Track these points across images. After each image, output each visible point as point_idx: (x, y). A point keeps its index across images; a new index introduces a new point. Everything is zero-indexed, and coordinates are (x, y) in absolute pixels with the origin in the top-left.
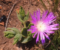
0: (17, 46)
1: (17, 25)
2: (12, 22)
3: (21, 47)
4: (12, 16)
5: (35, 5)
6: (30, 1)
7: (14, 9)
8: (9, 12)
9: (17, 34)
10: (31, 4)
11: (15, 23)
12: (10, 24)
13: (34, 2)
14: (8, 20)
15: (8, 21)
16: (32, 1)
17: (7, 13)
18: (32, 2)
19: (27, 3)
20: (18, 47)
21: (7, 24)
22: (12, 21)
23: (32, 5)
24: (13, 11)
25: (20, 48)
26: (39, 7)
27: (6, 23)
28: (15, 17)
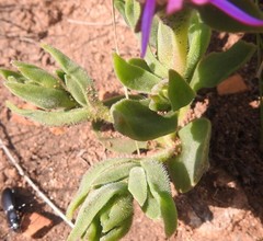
0: (194, 228)
1: (90, 158)
2: (62, 176)
3: (212, 208)
4: (32, 159)
5: (52, 22)
6: (18, 36)
7: (7, 127)
8: (7, 159)
9: (125, 181)
10: (33, 38)
11: (74, 166)
12: (66, 189)
13: (34, 22)
14: (35, 188)
15: (41, 189)
16: (27, 27)
17: (6, 172)
18: (29, 31)
19: (18, 53)
20: (203, 221)
21: (53, 201)
22: (56, 171)
23: (43, 35)
24: (13, 141)
25: (211, 216)
26: (71, 12)
27: (45, 204)
28: (45, 148)
